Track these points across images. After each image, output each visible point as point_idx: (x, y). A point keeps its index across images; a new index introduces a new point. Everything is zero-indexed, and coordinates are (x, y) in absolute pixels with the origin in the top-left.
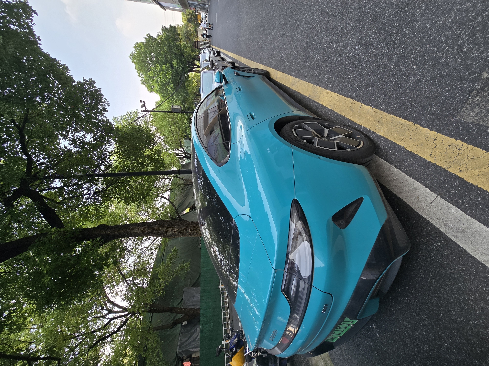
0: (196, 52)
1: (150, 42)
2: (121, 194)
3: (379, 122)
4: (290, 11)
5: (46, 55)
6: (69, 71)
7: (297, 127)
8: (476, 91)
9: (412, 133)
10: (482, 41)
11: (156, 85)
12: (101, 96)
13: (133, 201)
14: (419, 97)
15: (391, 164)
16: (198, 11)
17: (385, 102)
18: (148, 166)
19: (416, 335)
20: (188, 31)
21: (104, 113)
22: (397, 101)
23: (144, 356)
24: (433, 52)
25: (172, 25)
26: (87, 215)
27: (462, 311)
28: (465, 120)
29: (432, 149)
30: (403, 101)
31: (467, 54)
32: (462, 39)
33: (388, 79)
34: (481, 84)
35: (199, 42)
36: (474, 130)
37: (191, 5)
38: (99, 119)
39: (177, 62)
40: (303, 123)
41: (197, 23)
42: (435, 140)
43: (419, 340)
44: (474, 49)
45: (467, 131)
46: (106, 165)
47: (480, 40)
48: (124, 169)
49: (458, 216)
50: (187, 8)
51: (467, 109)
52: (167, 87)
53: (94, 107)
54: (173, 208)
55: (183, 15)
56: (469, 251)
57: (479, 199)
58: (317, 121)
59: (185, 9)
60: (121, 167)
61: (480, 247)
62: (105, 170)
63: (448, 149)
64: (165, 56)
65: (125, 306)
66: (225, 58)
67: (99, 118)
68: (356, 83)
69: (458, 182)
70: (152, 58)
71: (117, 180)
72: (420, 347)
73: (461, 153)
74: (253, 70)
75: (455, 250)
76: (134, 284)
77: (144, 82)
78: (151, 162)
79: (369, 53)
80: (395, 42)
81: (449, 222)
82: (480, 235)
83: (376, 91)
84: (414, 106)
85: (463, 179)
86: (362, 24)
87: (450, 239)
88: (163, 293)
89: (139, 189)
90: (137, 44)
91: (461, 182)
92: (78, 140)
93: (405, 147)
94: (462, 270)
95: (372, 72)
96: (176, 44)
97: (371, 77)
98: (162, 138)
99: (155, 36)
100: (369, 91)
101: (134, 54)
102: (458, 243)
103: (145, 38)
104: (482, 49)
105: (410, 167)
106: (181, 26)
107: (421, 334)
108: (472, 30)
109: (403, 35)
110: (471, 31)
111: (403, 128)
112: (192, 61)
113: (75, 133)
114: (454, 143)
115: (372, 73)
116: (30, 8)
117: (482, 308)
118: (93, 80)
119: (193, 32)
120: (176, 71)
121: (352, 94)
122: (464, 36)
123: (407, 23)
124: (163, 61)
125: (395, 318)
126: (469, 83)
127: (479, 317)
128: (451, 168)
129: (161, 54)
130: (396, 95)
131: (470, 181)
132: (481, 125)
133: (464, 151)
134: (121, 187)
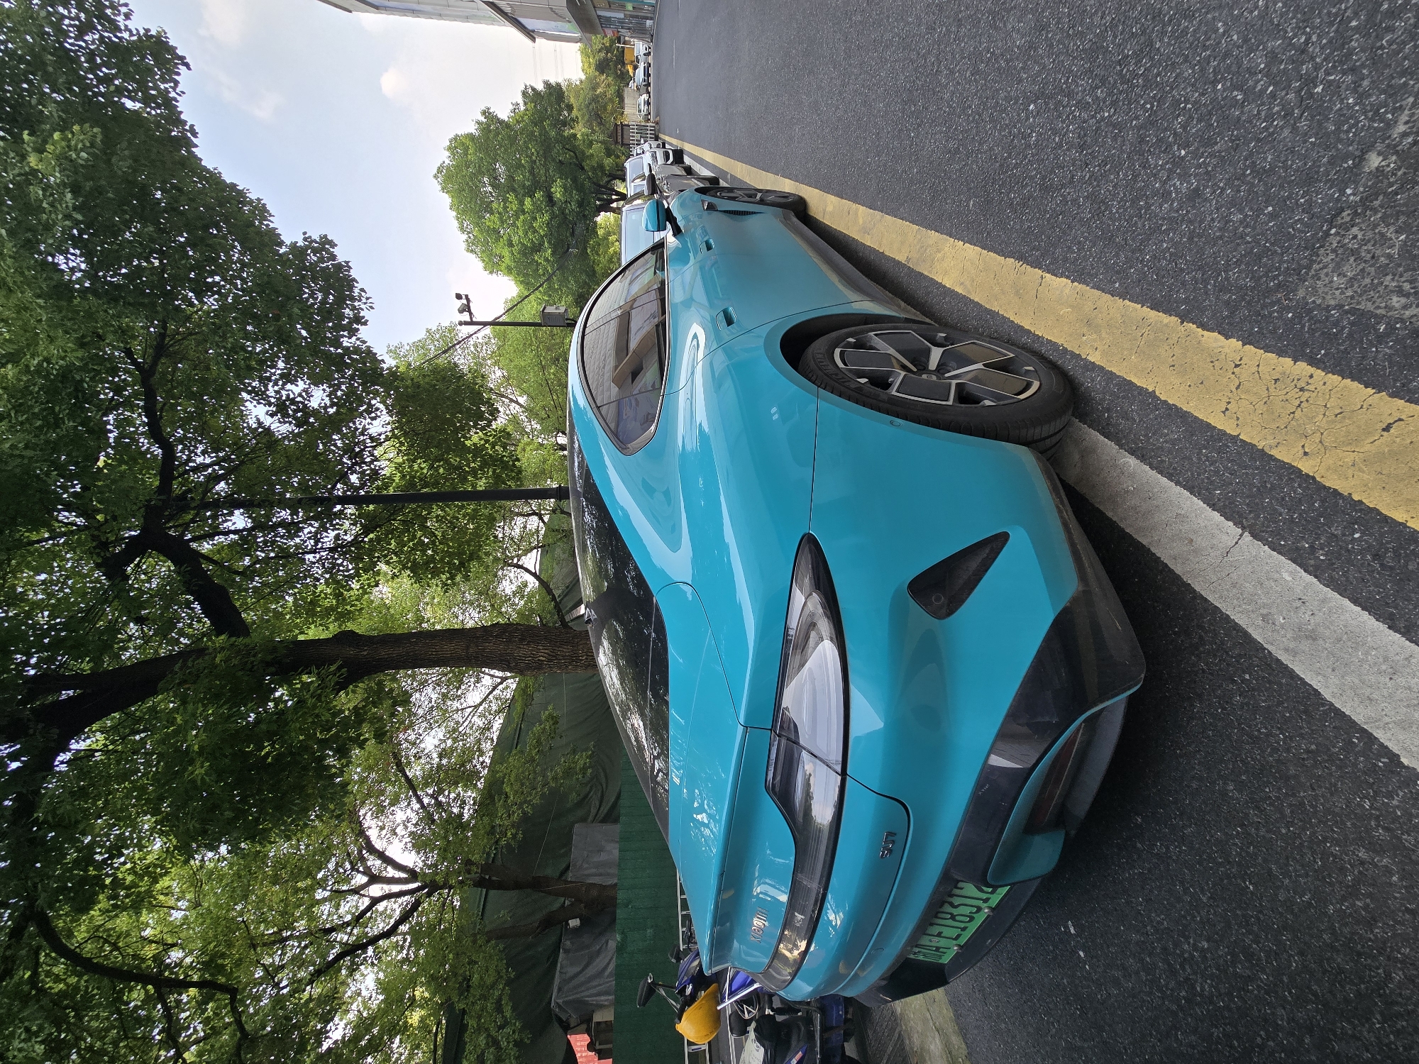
0: (618, 157)
1: (490, 131)
2: (402, 552)
3: (1088, 323)
4: (859, 18)
5: (211, 176)
6: (271, 216)
7: (849, 345)
8: (1349, 212)
9: (1177, 351)
10: (1367, 60)
11: (506, 252)
12: (350, 283)
13: (436, 573)
14: (1196, 239)
15: (1121, 447)
16: (627, 39)
17: (1105, 264)
18: (475, 476)
19: (1183, 952)
20: (597, 96)
21: (358, 330)
22: (1138, 259)
23: (462, 1006)
24: (1235, 103)
25: (553, 81)
26: (313, 609)
27: (1307, 875)
28: (1319, 302)
29: (1230, 395)
30: (1154, 257)
31: (1325, 102)
32: (1313, 58)
33: (1114, 195)
34: (1361, 189)
35: (628, 126)
36: (1344, 328)
37: (606, 22)
38: (345, 344)
39: (564, 187)
40: (872, 334)
41: (622, 73)
42: (1237, 366)
43: (1191, 967)
44: (1344, 86)
45: (1323, 333)
46: (363, 473)
47: (1359, 58)
48: (411, 484)
49: (1298, 591)
50: (595, 32)
51: (1325, 267)
52: (536, 258)
53: (331, 313)
54: (549, 598)
55: (584, 52)
56: (1327, 694)
57: (1357, 536)
58: (915, 326)
59: (588, 35)
60: (403, 477)
61: (1357, 681)
62: (362, 486)
63: (1272, 390)
64: (532, 172)
65: (411, 865)
66: (696, 167)
67: (346, 342)
68: (1029, 213)
69: (1300, 486)
70: (495, 178)
71: (392, 514)
72: (1194, 988)
73: (1307, 401)
74: (759, 195)
75: (1288, 691)
76: (439, 804)
77: (473, 244)
78: (485, 464)
79: (1063, 122)
80: (1132, 83)
81: (1274, 610)
82: (1357, 643)
83: (1083, 233)
84: (1182, 270)
85: (1313, 478)
86: (1047, 36)
87: (1278, 661)
88: (514, 836)
89: (451, 540)
90: (456, 138)
91: (1307, 487)
92: (291, 404)
93: (1157, 393)
94: (1308, 751)
95: (1072, 177)
96: (562, 136)
97: (1069, 193)
98: (522, 400)
99: (504, 114)
100: (1064, 233)
101: (448, 168)
102: (1299, 670)
103: (478, 123)
104: (1366, 83)
105: (1170, 452)
106: (578, 83)
107: (1195, 949)
108: (1338, 27)
109: (1152, 59)
110: (1336, 31)
111: (1151, 337)
112: (608, 182)
113: (284, 384)
114: (1288, 372)
115: (1071, 182)
116: (172, 50)
117: (1362, 863)
118: (329, 237)
119: (611, 100)
120: (562, 212)
121: (1019, 245)
122: (1317, 50)
123: (1164, 25)
124: (527, 183)
125: (1128, 903)
126: (1330, 189)
127: (1352, 892)
128: (1280, 448)
129: (519, 166)
130: (1133, 240)
131: (1332, 482)
132: (1363, 314)
133: (1315, 394)
134: (403, 533)
